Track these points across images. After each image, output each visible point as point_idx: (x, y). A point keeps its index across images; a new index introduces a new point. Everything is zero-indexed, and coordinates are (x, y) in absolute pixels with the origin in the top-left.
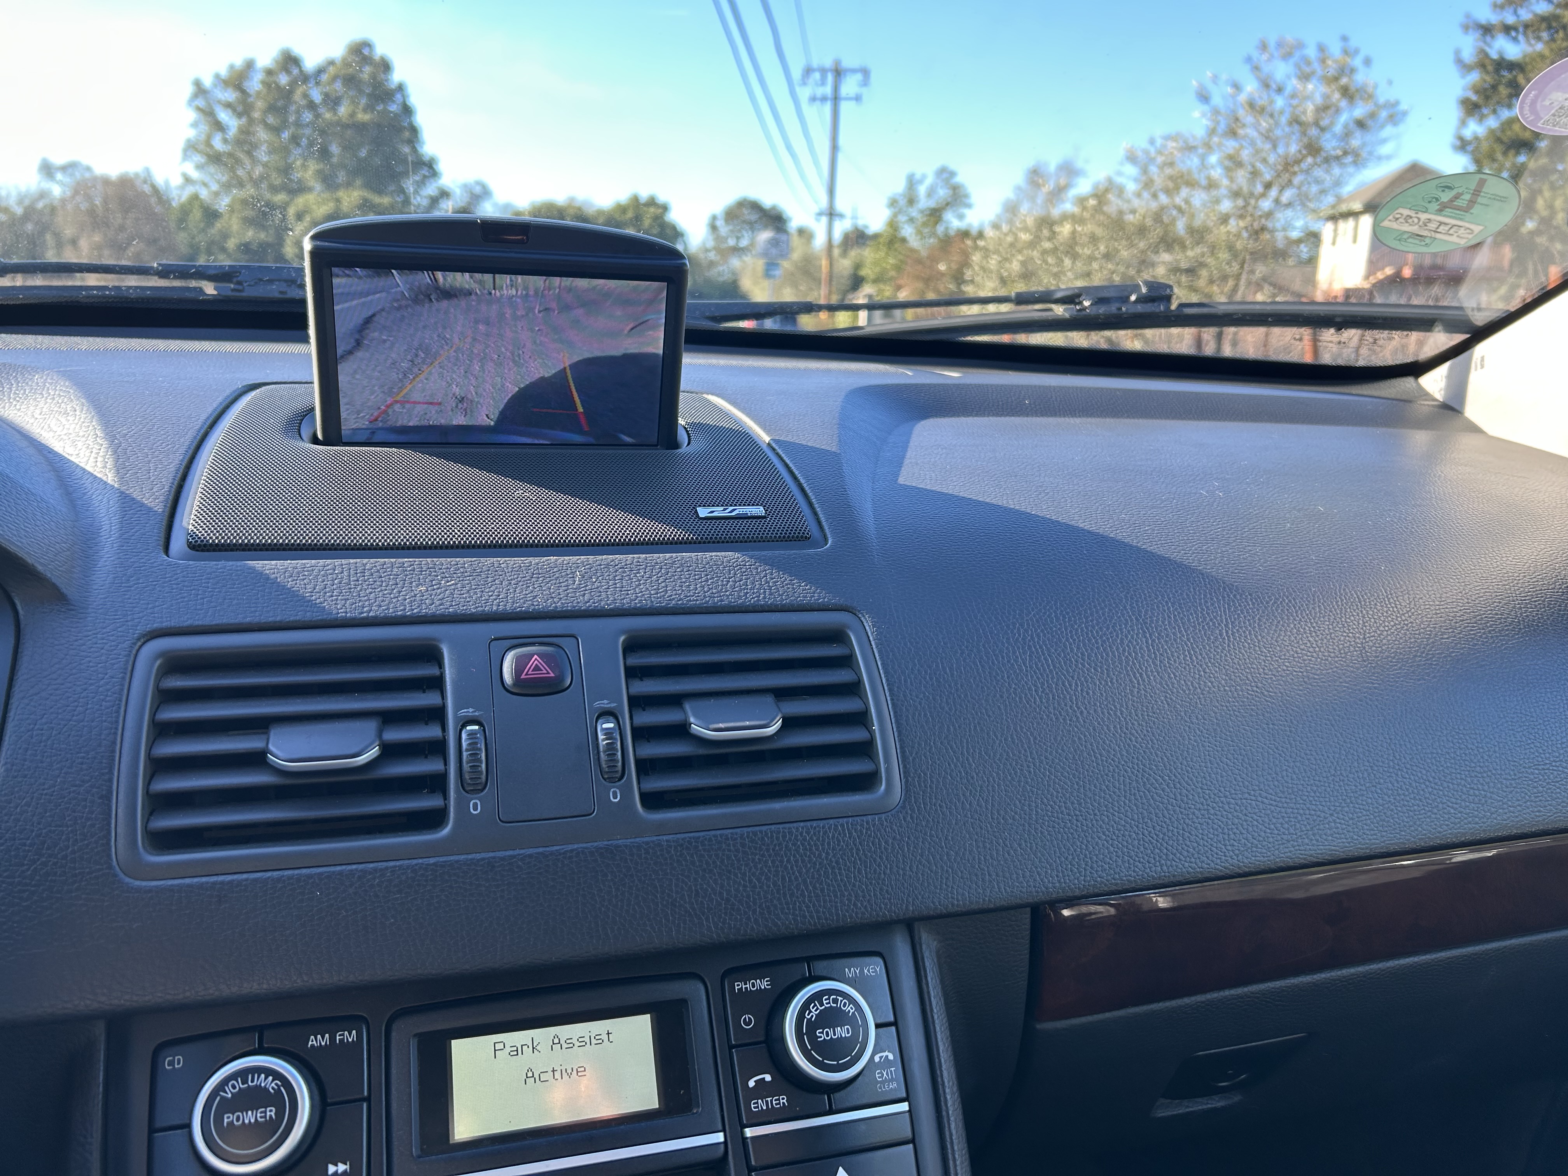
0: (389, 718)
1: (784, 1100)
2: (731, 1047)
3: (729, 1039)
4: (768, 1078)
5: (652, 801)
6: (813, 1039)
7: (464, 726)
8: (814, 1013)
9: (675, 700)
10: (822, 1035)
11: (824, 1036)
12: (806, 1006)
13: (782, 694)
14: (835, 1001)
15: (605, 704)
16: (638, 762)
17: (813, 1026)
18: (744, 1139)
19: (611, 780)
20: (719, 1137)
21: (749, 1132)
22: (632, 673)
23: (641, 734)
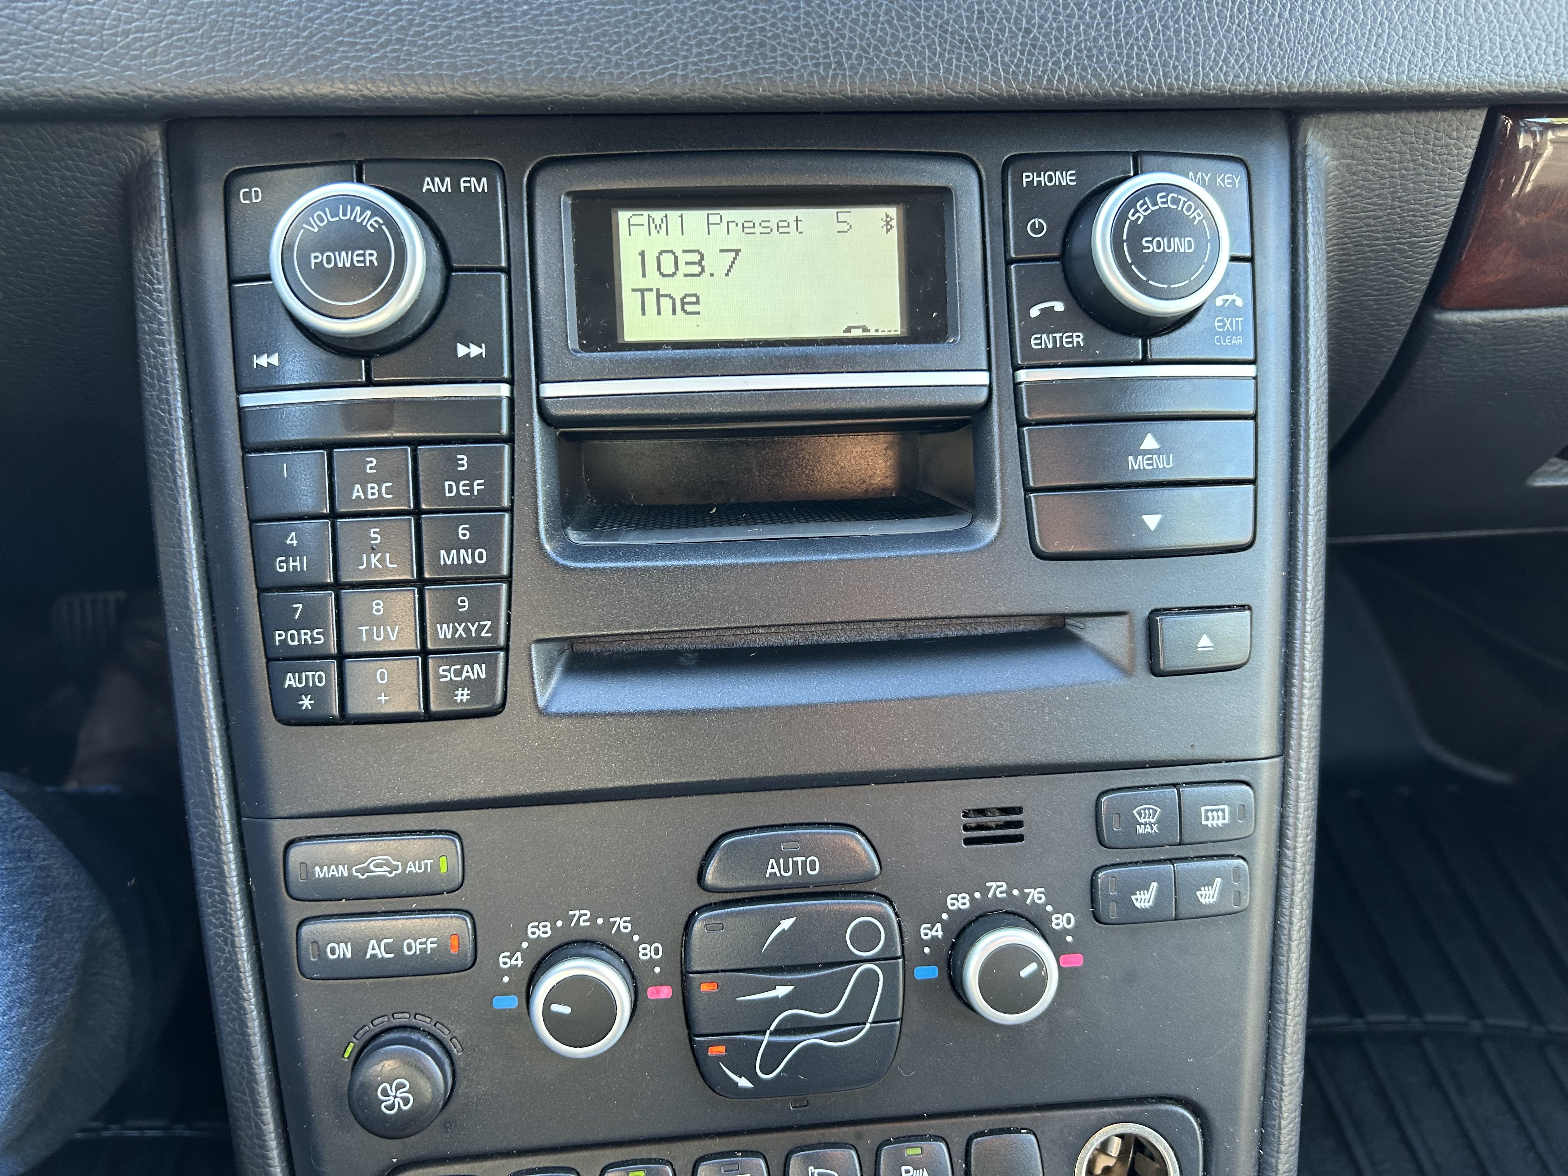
1: (1078, 338)
2: (1009, 262)
3: (1006, 251)
4: (1059, 307)
6: (1137, 248)
8: (1142, 214)
10: (1149, 245)
11: (1153, 248)
12: (1131, 202)
14: (1175, 201)
17: (1138, 232)
18: (1016, 385)
20: (982, 377)
21: (1023, 376)
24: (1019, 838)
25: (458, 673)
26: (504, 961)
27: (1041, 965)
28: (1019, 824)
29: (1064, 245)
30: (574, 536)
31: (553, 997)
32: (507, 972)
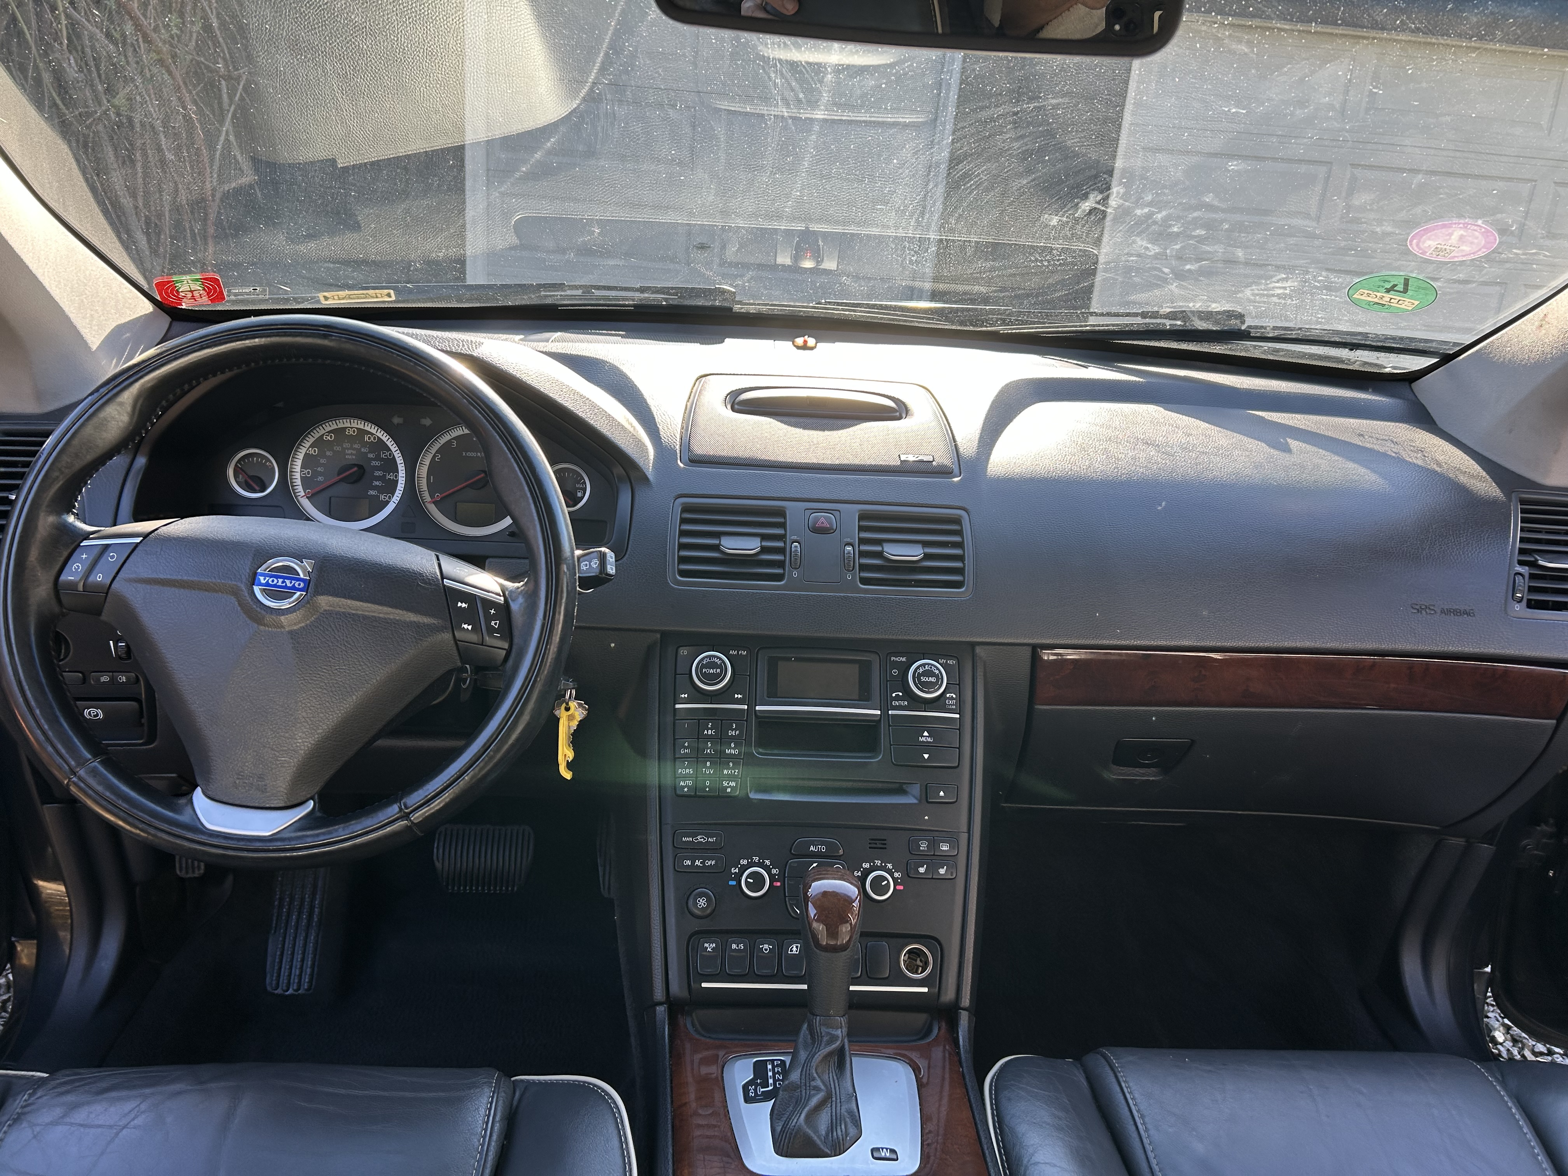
0: (764, 537)
1: (906, 703)
2: (887, 681)
3: (886, 678)
4: (901, 694)
5: (864, 581)
6: (919, 679)
7: (793, 543)
8: (921, 670)
9: (879, 542)
10: (923, 679)
11: (924, 680)
12: (918, 668)
13: (925, 544)
14: (931, 668)
15: (849, 540)
16: (860, 565)
17: (920, 675)
18: (889, 715)
19: (848, 570)
20: (879, 712)
21: (890, 712)
22: (861, 529)
23: (862, 554)
24: (885, 848)
25: (728, 784)
26: (733, 870)
27: (888, 882)
28: (885, 844)
29: (903, 677)
30: (761, 750)
31: (748, 877)
32: (733, 874)
